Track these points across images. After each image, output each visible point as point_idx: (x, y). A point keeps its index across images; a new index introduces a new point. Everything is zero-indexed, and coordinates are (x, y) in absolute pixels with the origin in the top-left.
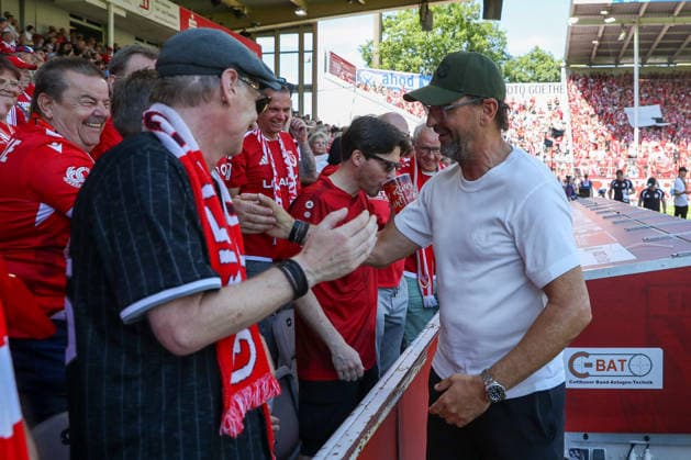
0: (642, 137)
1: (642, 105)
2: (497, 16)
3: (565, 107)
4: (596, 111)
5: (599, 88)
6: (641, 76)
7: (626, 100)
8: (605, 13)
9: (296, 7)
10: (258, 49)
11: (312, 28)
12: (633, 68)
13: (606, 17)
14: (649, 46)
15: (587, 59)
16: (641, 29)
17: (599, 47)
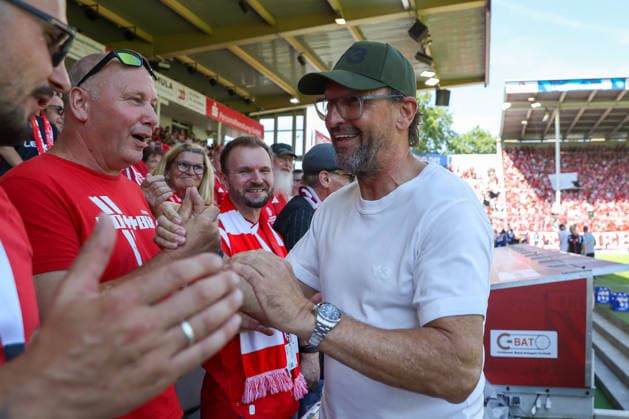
0: (563, 198)
1: (562, 172)
2: (446, 103)
3: (500, 174)
4: (525, 178)
5: (529, 158)
6: (561, 150)
7: (549, 169)
8: (532, 99)
9: (291, 97)
10: (261, 128)
11: (303, 112)
12: (554, 143)
13: (532, 102)
14: (569, 125)
15: (518, 135)
16: (561, 112)
17: (528, 126)
